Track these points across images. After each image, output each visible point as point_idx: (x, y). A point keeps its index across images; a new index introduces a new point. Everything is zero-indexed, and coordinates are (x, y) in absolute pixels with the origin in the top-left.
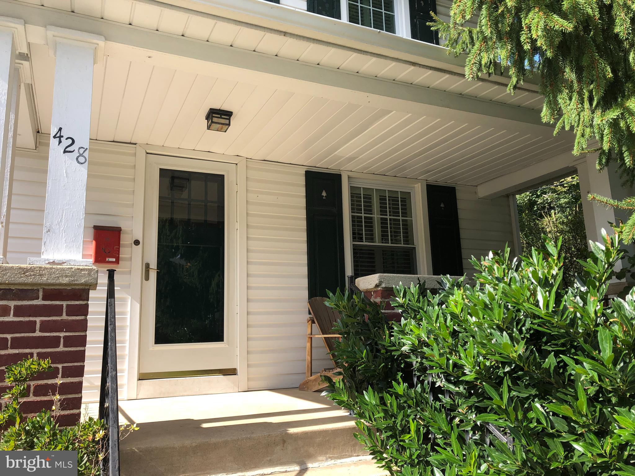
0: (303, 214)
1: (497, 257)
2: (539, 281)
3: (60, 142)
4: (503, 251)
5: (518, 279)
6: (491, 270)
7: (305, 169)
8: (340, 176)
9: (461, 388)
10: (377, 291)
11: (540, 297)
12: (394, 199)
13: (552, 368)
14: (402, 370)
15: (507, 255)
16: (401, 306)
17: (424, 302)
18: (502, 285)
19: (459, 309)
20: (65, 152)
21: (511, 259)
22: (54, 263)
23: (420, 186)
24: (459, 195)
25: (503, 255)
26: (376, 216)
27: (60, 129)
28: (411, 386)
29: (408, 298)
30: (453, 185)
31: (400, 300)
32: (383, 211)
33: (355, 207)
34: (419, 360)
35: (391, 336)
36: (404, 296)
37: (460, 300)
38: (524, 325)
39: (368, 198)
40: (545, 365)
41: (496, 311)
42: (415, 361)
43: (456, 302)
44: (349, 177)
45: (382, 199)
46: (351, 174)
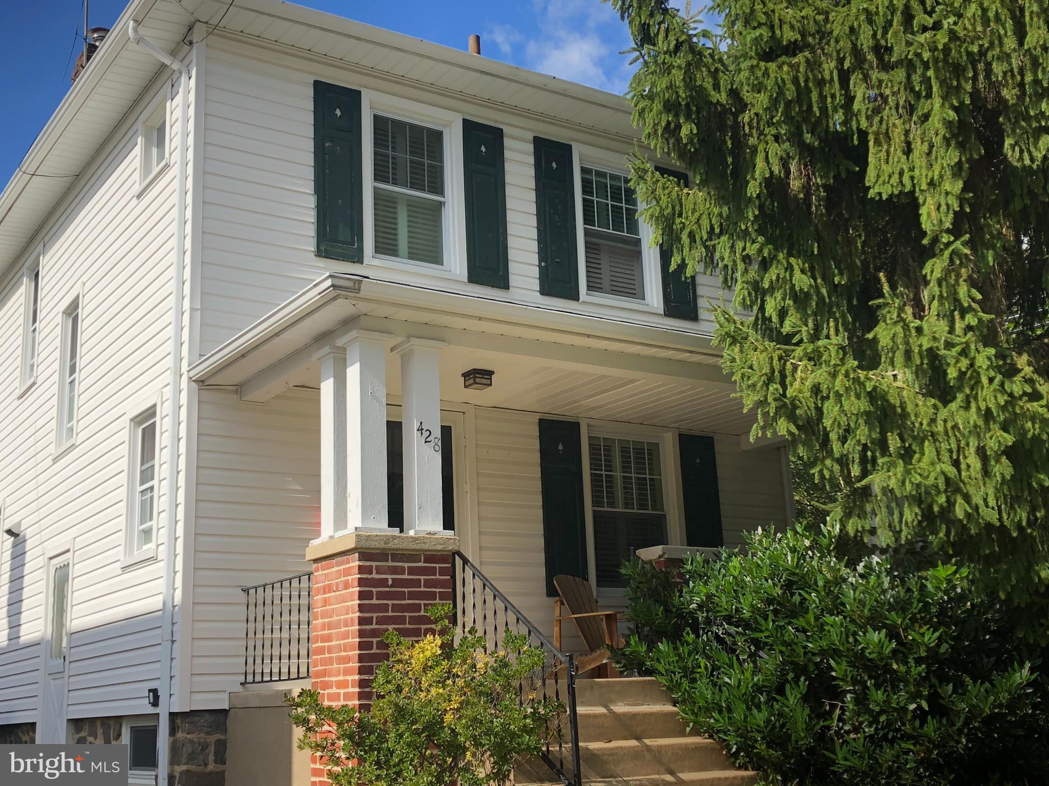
0: (537, 472)
1: (765, 533)
2: (790, 548)
3: (422, 434)
4: (769, 527)
5: (779, 548)
6: (760, 542)
7: (538, 416)
8: (578, 424)
9: (740, 629)
10: (659, 562)
11: (789, 558)
12: (639, 451)
13: (798, 603)
14: (690, 625)
15: (772, 531)
16: (689, 572)
17: (708, 568)
18: (768, 552)
19: (738, 572)
20: (426, 442)
21: (775, 534)
22: (430, 533)
23: (671, 437)
24: (718, 447)
25: (769, 531)
26: (618, 474)
27: (421, 423)
28: (698, 636)
29: (694, 564)
30: (711, 435)
31: (689, 567)
32: (626, 467)
33: (595, 465)
34: (705, 614)
35: (681, 596)
36: (692, 564)
37: (738, 565)
38: (781, 578)
39: (608, 449)
40: (793, 600)
41: (764, 569)
42: (701, 616)
43: (735, 567)
44: (588, 425)
45: (625, 451)
46: (592, 422)
